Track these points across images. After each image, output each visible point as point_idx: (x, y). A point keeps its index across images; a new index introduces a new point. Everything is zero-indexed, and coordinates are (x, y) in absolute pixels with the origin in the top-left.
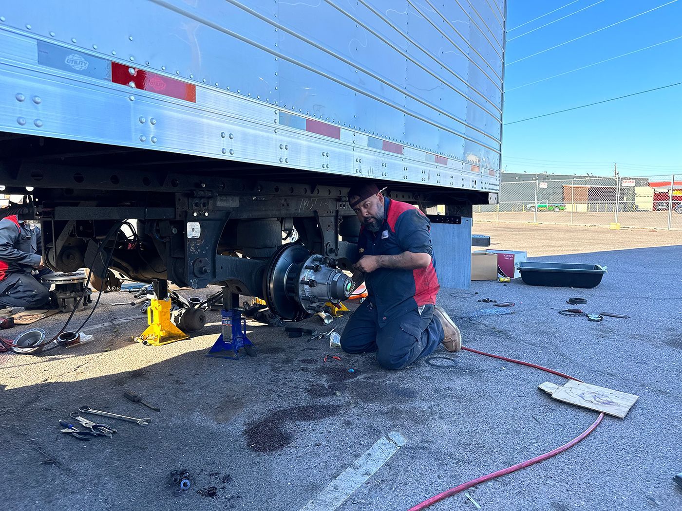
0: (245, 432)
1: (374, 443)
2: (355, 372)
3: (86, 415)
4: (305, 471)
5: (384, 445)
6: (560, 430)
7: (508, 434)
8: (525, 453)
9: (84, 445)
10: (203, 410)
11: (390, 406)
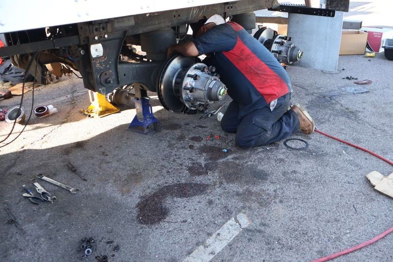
0: (139, 205)
1: (224, 224)
2: (227, 152)
3: (41, 181)
4: (170, 245)
5: (232, 226)
6: (372, 222)
7: (329, 222)
8: (338, 243)
9: (35, 208)
10: (115, 181)
11: (245, 188)
